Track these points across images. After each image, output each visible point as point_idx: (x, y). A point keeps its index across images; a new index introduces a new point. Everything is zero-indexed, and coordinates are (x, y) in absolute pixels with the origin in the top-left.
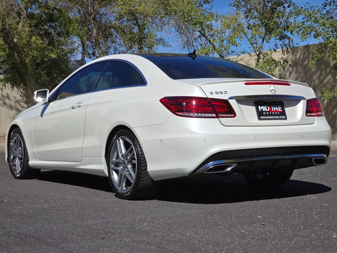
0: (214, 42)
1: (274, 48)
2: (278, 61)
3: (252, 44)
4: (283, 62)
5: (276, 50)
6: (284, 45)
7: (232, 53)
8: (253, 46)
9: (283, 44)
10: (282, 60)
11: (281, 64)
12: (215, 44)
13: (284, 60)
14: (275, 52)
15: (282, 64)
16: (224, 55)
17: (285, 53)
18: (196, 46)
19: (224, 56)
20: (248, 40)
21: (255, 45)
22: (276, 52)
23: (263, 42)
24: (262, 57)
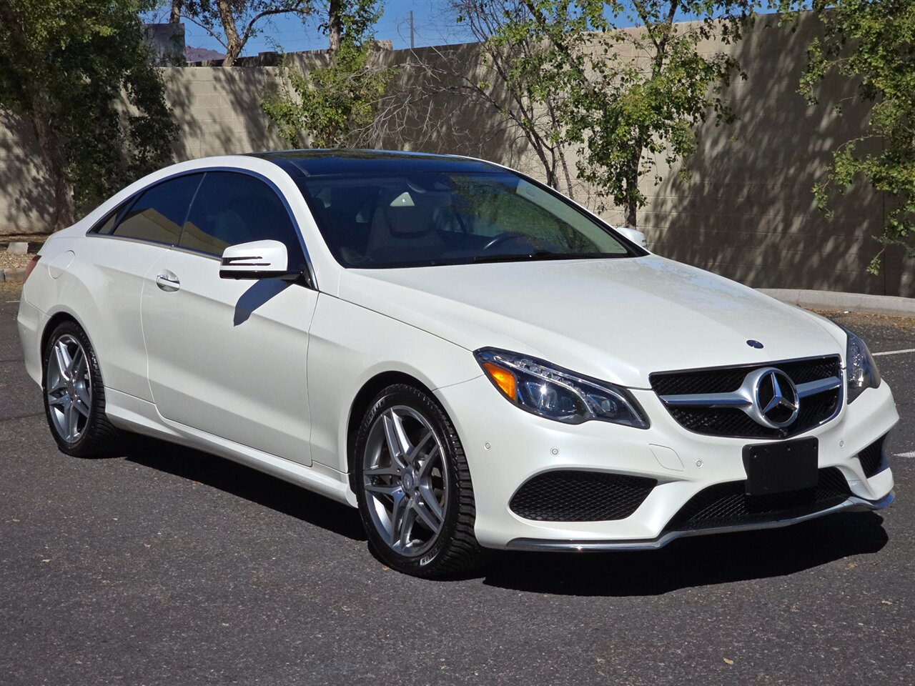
0: (543, 9)
1: (701, 28)
2: (713, 63)
3: (644, 18)
4: (725, 66)
5: (709, 32)
6: (728, 18)
7: (589, 37)
8: (646, 23)
9: (726, 16)
10: (724, 61)
11: (719, 72)
12: (545, 13)
13: (728, 59)
14: (704, 38)
15: (723, 71)
16: (568, 43)
17: (730, 39)
18: (491, 14)
19: (567, 48)
20: (635, 7)
21: (652, 20)
22: (708, 38)
23: (672, 13)
24: (671, 52)
